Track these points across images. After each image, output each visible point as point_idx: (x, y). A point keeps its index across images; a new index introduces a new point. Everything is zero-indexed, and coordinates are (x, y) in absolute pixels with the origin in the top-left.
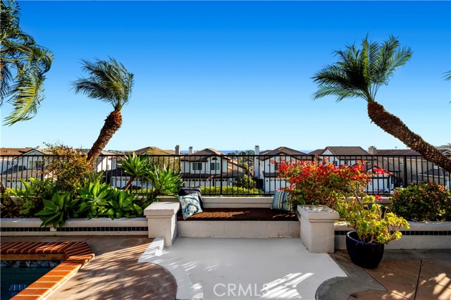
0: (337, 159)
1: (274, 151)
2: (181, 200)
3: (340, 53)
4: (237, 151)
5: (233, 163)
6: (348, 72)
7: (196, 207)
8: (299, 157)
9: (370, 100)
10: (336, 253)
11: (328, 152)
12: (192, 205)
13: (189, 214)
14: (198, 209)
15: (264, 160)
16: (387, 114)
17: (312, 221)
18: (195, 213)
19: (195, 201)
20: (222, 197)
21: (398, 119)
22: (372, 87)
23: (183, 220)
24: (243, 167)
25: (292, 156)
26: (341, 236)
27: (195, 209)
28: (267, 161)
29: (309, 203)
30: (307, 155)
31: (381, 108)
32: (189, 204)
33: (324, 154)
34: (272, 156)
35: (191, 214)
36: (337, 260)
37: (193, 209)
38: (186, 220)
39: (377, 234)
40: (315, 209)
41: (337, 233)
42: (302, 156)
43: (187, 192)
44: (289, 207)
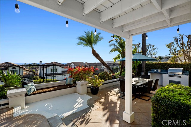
0: (75, 67)
1: (50, 63)
2: (26, 87)
3: (86, 32)
4: (25, 64)
5: (26, 70)
6: (87, 39)
7: (34, 89)
8: (61, 66)
9: (92, 48)
10: (88, 93)
11: (73, 64)
12: (32, 88)
13: (31, 92)
14: (35, 90)
15: (46, 67)
16: (96, 53)
17: (82, 85)
18: (34, 92)
19: (33, 86)
20: (44, 83)
21: (99, 55)
22: (93, 45)
23: (28, 96)
24: (32, 72)
25: (58, 66)
26: (88, 88)
27: (34, 90)
28: (48, 68)
29: (79, 80)
30: (64, 65)
31: (95, 51)
32: (31, 88)
33: (71, 64)
34: (50, 66)
35: (32, 92)
36: (88, 95)
37: (33, 90)
38: (30, 95)
39: (98, 85)
40: (82, 82)
41: (88, 87)
42: (62, 65)
43: (27, 83)
44: (72, 83)
